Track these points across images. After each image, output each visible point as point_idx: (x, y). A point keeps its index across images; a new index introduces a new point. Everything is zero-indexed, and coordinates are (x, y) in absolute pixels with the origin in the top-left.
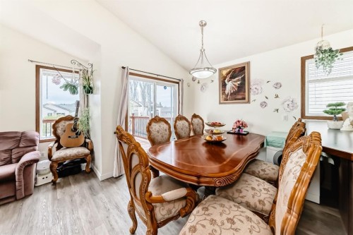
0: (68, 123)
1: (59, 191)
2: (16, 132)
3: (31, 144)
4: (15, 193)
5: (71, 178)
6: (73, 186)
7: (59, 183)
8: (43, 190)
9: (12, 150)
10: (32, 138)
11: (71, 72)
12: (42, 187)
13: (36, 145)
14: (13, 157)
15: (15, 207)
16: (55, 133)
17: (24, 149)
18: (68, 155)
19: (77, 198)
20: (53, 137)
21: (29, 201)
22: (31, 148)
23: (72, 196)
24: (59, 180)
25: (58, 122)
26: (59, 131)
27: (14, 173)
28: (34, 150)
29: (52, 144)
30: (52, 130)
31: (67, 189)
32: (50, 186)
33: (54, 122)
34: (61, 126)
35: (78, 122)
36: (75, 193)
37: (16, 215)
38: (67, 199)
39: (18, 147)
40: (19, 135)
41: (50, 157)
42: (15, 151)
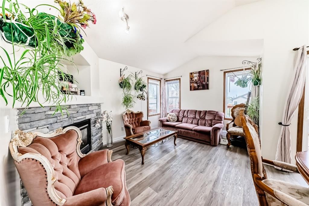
0: (241, 109)
1: (228, 152)
2: (215, 111)
3: (220, 119)
4: (210, 141)
5: (238, 149)
6: (237, 154)
7: (230, 148)
8: (222, 147)
9: (212, 120)
10: (221, 115)
11: (242, 70)
12: (222, 145)
13: (222, 120)
14: (212, 124)
15: (209, 147)
16: (233, 115)
17: (216, 121)
18: (237, 132)
19: (236, 162)
20: (231, 117)
21: (214, 148)
22: (220, 121)
23: (233, 159)
24: (231, 146)
25: (234, 108)
26: (235, 114)
27: (210, 131)
28: (221, 123)
29: (229, 122)
30: (231, 113)
31: (233, 153)
32: (226, 147)
33: (233, 108)
34: (237, 110)
35: (248, 109)
36: (236, 158)
37: (208, 151)
38: (230, 158)
39: (214, 119)
40: (215, 113)
41: (227, 129)
42: (213, 121)
